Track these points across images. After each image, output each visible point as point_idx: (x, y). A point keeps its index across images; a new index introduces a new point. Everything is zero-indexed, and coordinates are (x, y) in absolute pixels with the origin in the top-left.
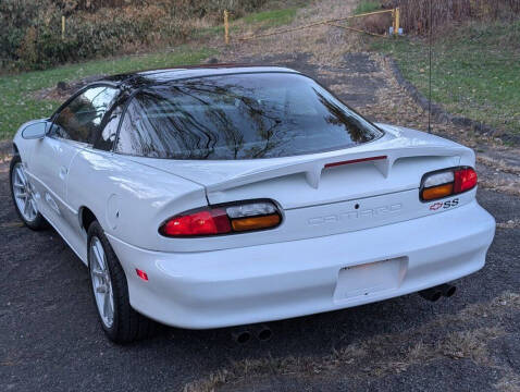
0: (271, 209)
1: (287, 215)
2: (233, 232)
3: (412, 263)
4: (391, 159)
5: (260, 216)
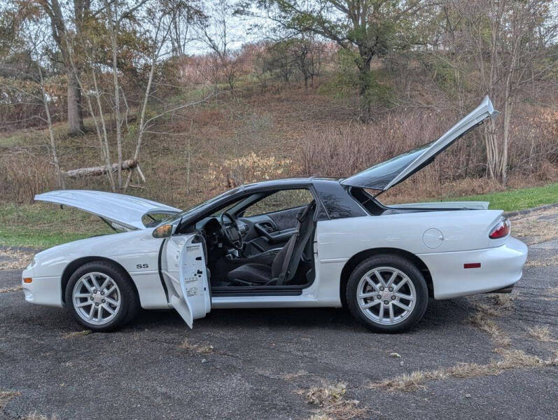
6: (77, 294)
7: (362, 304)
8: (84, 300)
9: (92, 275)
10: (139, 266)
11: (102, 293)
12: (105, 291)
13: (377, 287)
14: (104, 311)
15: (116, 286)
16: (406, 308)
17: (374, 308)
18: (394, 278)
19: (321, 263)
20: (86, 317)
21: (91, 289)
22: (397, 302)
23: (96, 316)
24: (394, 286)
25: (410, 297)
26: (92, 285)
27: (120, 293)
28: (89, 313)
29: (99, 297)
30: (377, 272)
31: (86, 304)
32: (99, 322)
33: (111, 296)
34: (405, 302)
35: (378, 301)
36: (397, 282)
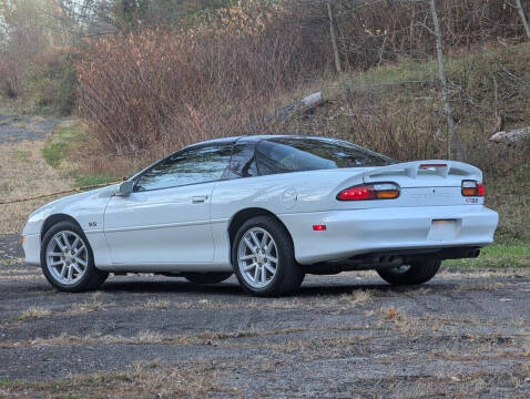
0: (394, 188)
1: (403, 191)
2: (377, 198)
3: (464, 223)
4: (449, 167)
5: (388, 191)
6: (51, 253)
7: (243, 267)
8: (57, 259)
9: (64, 234)
10: (91, 225)
11: (73, 253)
12: (76, 250)
13: (254, 249)
14: (74, 271)
15: (84, 246)
16: (274, 271)
17: (252, 271)
18: (264, 238)
19: (211, 223)
20: (57, 276)
21: (64, 248)
22: (268, 266)
23: (66, 276)
24: (266, 248)
25: (276, 260)
26: (64, 244)
27: (88, 253)
28: (60, 272)
29: (70, 256)
30: (252, 233)
31: (58, 263)
32: (68, 282)
33: (81, 256)
34: (273, 265)
35: (255, 264)
36: (267, 244)
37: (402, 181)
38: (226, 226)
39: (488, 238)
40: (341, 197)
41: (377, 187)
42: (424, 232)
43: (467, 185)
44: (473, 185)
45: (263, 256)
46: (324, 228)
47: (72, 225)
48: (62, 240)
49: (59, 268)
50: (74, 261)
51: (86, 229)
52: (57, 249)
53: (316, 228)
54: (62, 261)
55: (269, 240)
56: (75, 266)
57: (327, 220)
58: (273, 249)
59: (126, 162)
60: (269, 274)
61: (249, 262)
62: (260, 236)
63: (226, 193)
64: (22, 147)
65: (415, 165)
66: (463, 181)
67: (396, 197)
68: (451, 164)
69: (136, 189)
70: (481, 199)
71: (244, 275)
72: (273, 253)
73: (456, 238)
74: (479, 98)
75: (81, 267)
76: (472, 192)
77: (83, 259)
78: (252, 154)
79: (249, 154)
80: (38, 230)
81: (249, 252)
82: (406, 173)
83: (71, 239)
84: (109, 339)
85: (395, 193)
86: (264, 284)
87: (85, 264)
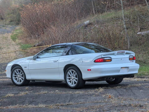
0: (110, 58)
1: (113, 59)
2: (105, 62)
3: (130, 68)
5: (108, 59)
6: (14, 75)
7: (68, 80)
8: (15, 77)
9: (17, 70)
11: (20, 75)
13: (71, 75)
14: (20, 80)
15: (23, 73)
16: (76, 82)
17: (70, 82)
18: (74, 73)
19: (59, 68)
20: (16, 81)
21: (17, 74)
22: (75, 80)
23: (18, 81)
24: (74, 75)
25: (77, 79)
26: (17, 73)
27: (24, 75)
28: (16, 80)
29: (19, 76)
30: (70, 71)
31: (16, 78)
32: (19, 83)
33: (22, 76)
34: (76, 80)
35: (71, 80)
36: (75, 74)
37: (112, 57)
38: (63, 69)
39: (137, 72)
40: (95, 61)
41: (105, 59)
42: (119, 71)
43: (130, 57)
44: (132, 57)
45: (73, 77)
46: (90, 70)
47: (20, 67)
48: (17, 72)
49: (16, 79)
50: (20, 77)
51: (24, 69)
52: (16, 74)
53: (88, 70)
54: (17, 77)
55: (75, 73)
56: (21, 79)
57: (92, 68)
58: (76, 76)
59: (35, 40)
60: (75, 83)
61: (70, 79)
62: (73, 72)
63: (63, 59)
64: (5, 35)
65: (116, 52)
66: (129, 56)
67: (111, 61)
68: (126, 51)
69: (38, 58)
70: (135, 61)
71: (68, 82)
72: (76, 77)
73: (128, 72)
74: (134, 22)
75: (22, 79)
76: (132, 59)
77: (23, 77)
78: (70, 48)
79: (69, 48)
80: (10, 69)
81: (69, 76)
82: (113, 54)
83: (19, 71)
84: (30, 106)
85: (110, 60)
86: (74, 85)
87: (23, 78)
